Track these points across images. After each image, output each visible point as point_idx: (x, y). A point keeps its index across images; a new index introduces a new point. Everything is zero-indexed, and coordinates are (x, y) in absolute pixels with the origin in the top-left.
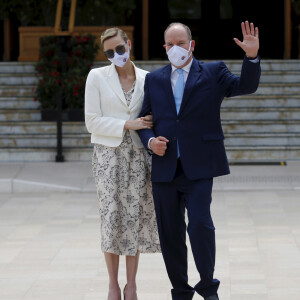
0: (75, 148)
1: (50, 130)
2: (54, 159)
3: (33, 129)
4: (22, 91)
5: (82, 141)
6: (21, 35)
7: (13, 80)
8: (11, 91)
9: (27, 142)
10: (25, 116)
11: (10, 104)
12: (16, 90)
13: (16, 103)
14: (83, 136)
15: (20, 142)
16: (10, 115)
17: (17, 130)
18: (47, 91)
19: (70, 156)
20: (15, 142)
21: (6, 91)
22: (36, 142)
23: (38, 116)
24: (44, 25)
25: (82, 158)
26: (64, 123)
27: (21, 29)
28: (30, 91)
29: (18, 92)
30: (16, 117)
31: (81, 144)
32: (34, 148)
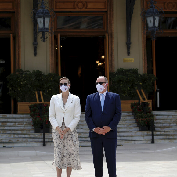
0: (48, 141)
1: (38, 136)
2: (42, 145)
3: (32, 136)
4: (25, 123)
5: (50, 139)
6: (18, 105)
7: (21, 120)
8: (21, 123)
9: (31, 140)
10: (28, 131)
11: (22, 128)
12: (22, 123)
13: (24, 127)
14: (50, 138)
15: (29, 140)
16: (23, 131)
17: (26, 136)
18: (37, 122)
19: (47, 144)
20: (27, 140)
21: (19, 123)
22: (34, 140)
23: (33, 131)
24: (26, 102)
25: (51, 145)
26: (45, 133)
27: (18, 103)
28: (28, 123)
29: (24, 124)
30: (25, 132)
31: (50, 140)
32: (36, 142)
